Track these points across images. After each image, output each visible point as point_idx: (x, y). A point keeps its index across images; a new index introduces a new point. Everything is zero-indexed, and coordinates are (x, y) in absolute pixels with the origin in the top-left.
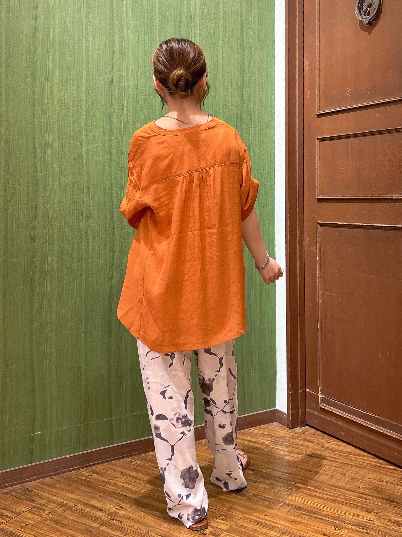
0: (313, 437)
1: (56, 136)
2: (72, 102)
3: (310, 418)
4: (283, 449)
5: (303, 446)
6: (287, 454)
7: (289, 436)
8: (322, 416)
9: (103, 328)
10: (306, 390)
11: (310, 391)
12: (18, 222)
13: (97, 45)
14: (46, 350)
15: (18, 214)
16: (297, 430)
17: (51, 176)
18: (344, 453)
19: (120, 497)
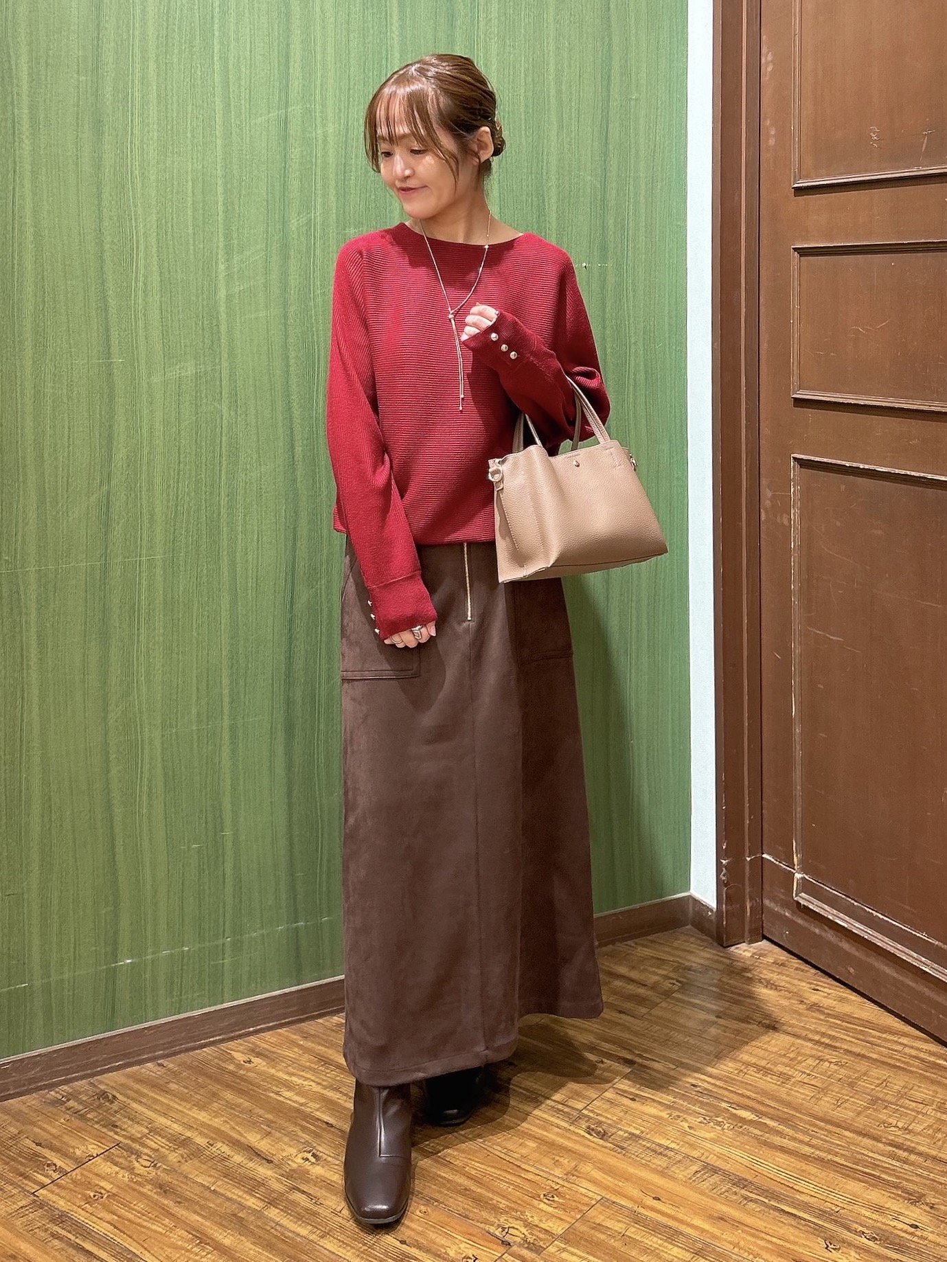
0: (779, 973)
1: (155, 268)
2: (190, 183)
3: (772, 923)
4: (704, 1004)
6: (713, 1018)
7: (721, 967)
8: (800, 921)
9: (272, 715)
10: (764, 856)
11: (773, 860)
12: (69, 475)
13: (248, 40)
14: (142, 772)
15: (69, 456)
16: (741, 952)
17: (144, 361)
18: (854, 1024)
19: (313, 1125)
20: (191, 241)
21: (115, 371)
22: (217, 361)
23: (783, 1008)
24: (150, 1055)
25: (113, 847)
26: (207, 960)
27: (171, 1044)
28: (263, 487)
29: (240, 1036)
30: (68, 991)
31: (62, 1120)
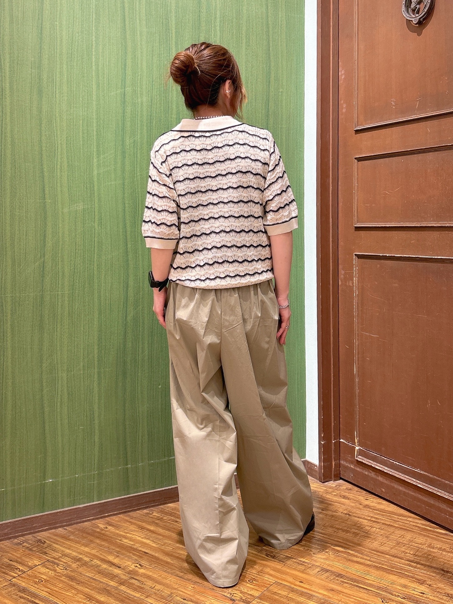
0: (349, 493)
1: (65, 159)
2: (81, 121)
3: (345, 471)
5: (338, 503)
6: (321, 511)
7: (322, 491)
8: (358, 469)
9: (117, 368)
10: (340, 440)
12: (26, 252)
13: (108, 57)
14: (58, 392)
15: (26, 244)
16: (330, 485)
17: (60, 202)
18: (386, 513)
19: (139, 553)
20: (82, 147)
21: (47, 206)
22: (93, 203)
23: (352, 507)
24: (60, 525)
25: (44, 427)
26: (86, 481)
27: (70, 520)
28: (113, 262)
29: (101, 518)
30: (23, 493)
31: (21, 551)
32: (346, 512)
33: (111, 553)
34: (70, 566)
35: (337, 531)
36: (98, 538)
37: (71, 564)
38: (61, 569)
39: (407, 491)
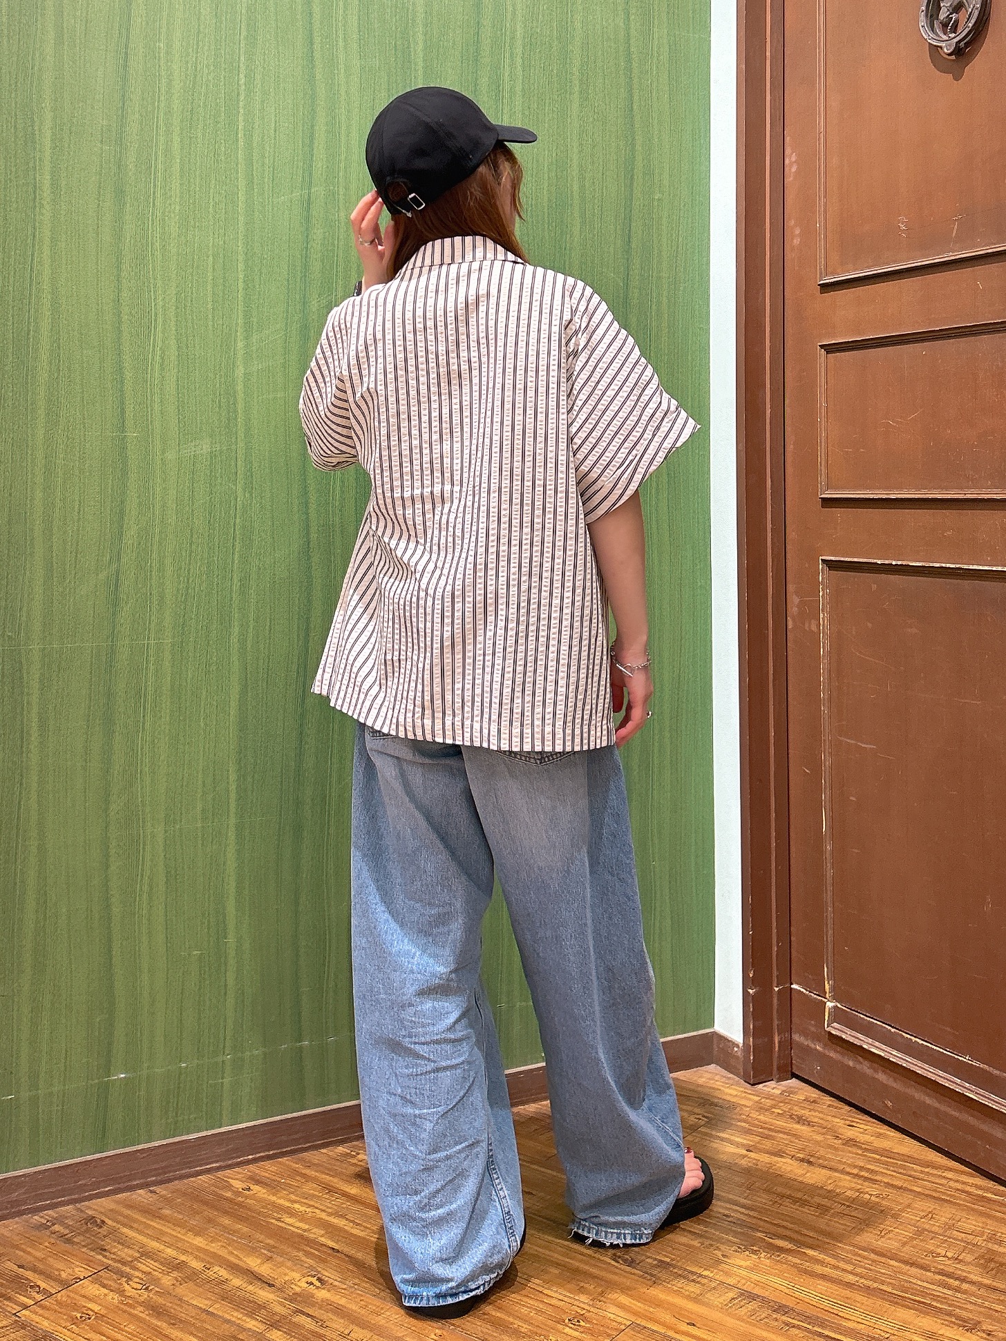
0: (810, 1110)
1: (173, 342)
2: (211, 259)
3: (802, 1059)
4: (733, 1138)
5: (784, 1133)
6: (744, 1152)
7: (749, 1103)
8: (832, 1054)
9: (281, 815)
10: (793, 986)
11: (802, 990)
12: (77, 550)
14: (143, 871)
15: (78, 531)
16: (769, 1090)
17: (158, 437)
18: (893, 1159)
19: (319, 1250)
20: (210, 316)
21: (129, 445)
22: (233, 440)
23: (817, 1143)
24: (142, 1181)
25: (110, 950)
26: (205, 1078)
27: (165, 1170)
29: (238, 1165)
30: (57, 1106)
31: (47, 1244)
32: (801, 1156)
33: (253, 1251)
34: (156, 1281)
35: (780, 1202)
36: (226, 1213)
37: (160, 1275)
38: (136, 1289)
39: (943, 1108)
